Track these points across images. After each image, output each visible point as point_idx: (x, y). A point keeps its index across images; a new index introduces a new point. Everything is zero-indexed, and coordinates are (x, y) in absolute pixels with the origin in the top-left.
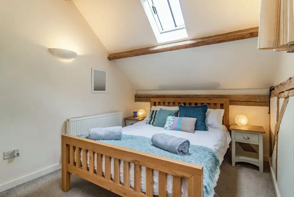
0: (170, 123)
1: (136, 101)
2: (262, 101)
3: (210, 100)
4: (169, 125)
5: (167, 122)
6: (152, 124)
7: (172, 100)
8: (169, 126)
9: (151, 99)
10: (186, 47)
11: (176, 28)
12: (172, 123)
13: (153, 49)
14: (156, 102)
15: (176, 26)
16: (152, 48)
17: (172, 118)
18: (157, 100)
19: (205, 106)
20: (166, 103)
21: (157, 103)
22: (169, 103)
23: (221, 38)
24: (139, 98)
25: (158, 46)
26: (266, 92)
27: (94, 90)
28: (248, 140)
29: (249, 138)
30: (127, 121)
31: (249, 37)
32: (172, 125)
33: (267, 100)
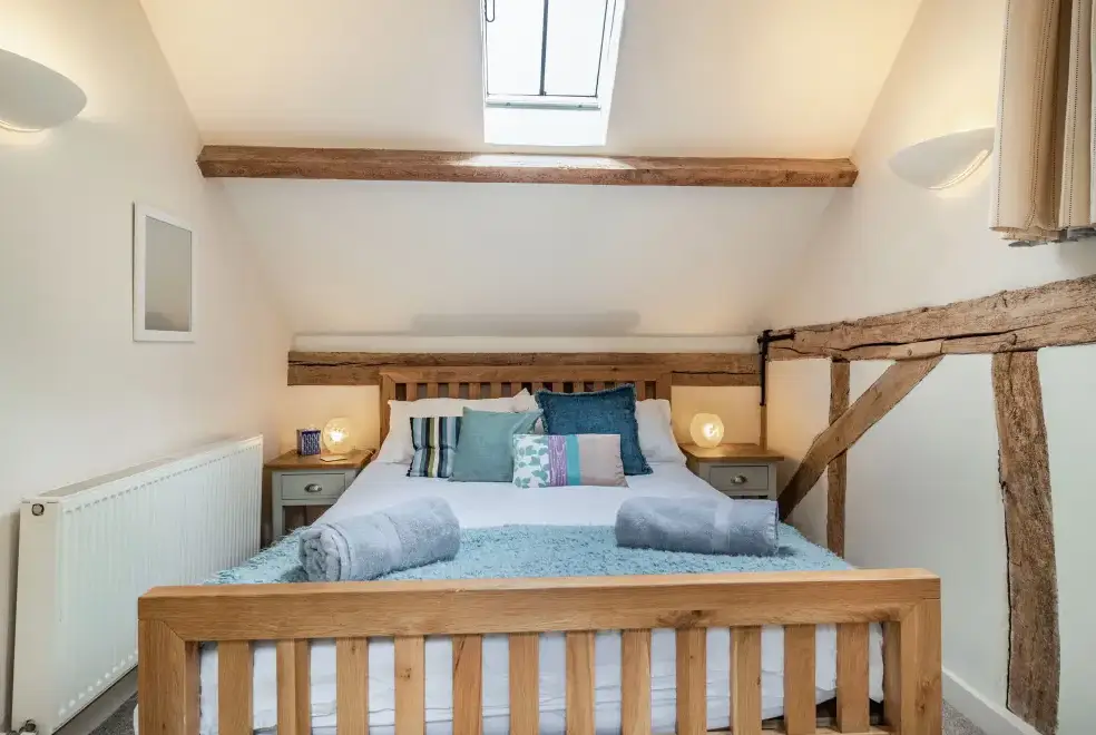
0: (535, 462)
1: (293, 381)
2: (745, 371)
3: (615, 370)
4: (538, 468)
5: (520, 459)
6: (440, 475)
7: (478, 373)
8: (537, 473)
9: (383, 372)
10: (599, 178)
11: (543, 100)
12: (545, 460)
13: (463, 163)
14: (404, 385)
15: (542, 93)
16: (459, 159)
17: (539, 442)
18: (410, 377)
19: (622, 390)
20: (450, 385)
21: (410, 390)
22: (464, 384)
23: (711, 172)
24: (308, 368)
25: (478, 154)
26: (749, 345)
27: (148, 327)
28: (746, 486)
29: (744, 480)
30: (276, 476)
31: (782, 184)
32: (548, 467)
33: (756, 367)
